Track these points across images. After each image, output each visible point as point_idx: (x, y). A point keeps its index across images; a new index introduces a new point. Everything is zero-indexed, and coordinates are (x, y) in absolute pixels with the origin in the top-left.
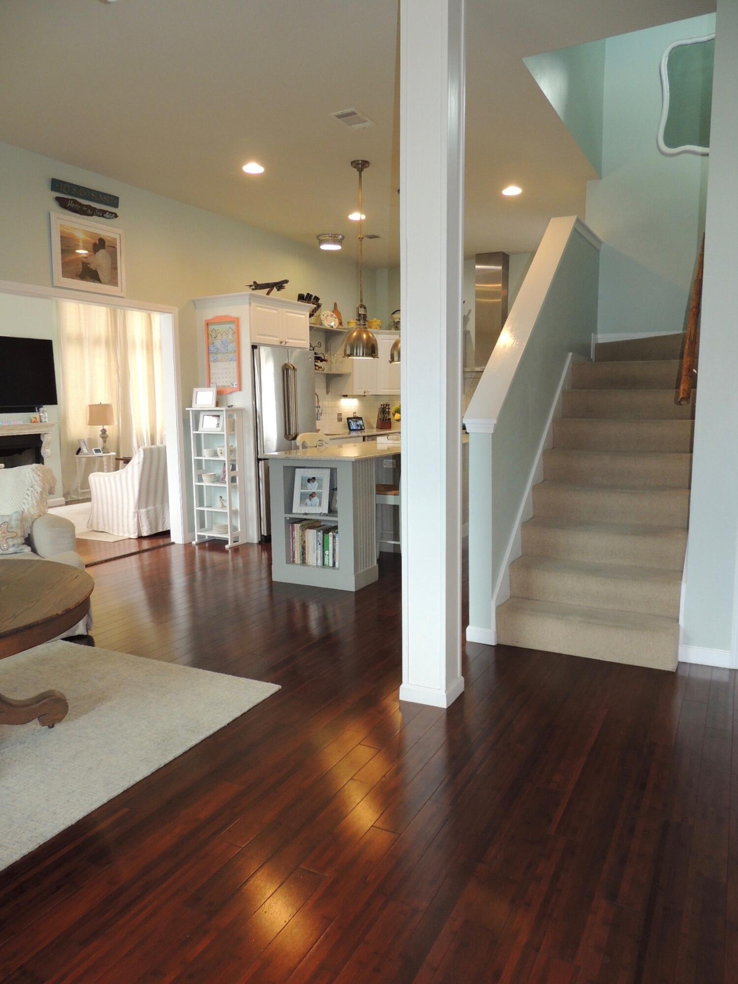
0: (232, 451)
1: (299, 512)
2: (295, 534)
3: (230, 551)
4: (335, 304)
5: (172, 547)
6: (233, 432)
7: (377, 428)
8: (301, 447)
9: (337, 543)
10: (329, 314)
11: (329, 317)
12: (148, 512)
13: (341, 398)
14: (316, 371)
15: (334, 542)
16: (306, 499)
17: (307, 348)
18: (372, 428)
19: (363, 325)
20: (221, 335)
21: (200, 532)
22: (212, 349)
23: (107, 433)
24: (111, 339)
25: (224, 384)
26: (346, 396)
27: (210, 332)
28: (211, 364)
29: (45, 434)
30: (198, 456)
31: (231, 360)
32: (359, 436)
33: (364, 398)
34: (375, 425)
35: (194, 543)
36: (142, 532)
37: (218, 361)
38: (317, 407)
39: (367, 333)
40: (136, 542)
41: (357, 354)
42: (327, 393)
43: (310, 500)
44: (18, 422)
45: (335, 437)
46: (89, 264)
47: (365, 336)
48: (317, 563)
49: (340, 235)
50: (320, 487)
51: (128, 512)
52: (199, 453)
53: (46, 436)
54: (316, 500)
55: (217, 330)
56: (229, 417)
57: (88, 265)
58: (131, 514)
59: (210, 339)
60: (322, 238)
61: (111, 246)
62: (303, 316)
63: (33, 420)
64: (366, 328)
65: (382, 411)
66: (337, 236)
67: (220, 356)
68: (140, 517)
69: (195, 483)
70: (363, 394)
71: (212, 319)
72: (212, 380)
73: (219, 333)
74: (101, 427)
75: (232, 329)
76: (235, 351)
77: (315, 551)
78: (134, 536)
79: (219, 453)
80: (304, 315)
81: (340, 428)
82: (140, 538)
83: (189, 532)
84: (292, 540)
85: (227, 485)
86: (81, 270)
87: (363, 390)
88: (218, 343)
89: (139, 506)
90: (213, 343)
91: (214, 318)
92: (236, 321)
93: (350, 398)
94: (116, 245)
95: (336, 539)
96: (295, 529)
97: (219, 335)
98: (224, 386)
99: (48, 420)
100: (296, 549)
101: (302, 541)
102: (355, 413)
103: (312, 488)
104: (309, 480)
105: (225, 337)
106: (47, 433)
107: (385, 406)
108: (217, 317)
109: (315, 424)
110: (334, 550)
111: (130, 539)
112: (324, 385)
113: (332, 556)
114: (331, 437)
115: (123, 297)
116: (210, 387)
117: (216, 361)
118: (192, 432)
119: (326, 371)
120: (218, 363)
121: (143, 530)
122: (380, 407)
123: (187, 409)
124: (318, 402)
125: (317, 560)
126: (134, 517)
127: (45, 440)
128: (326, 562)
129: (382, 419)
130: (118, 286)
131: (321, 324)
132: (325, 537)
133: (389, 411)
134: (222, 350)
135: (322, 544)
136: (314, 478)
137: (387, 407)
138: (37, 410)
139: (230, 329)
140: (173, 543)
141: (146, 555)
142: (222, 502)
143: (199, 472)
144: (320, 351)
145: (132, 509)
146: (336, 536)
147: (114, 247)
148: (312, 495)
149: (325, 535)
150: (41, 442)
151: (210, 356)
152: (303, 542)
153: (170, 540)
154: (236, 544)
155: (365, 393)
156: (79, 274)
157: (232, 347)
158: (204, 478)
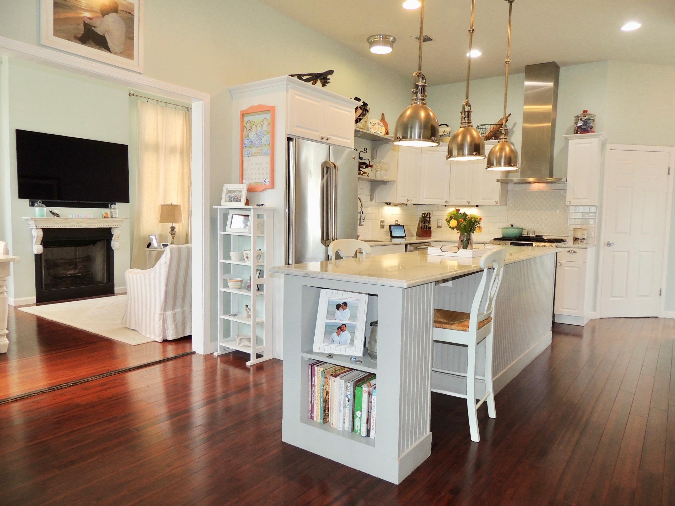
0: (259, 256)
1: (322, 351)
2: (316, 380)
3: (251, 368)
4: (383, 115)
5: (193, 356)
6: (262, 235)
7: (417, 236)
8: (333, 258)
9: (374, 403)
10: (377, 123)
11: (376, 125)
12: (174, 315)
13: (385, 206)
14: (360, 176)
15: (370, 402)
16: (333, 332)
17: (352, 148)
18: (413, 236)
19: (421, 99)
20: (256, 126)
21: (223, 342)
22: (246, 142)
23: (175, 230)
24: (185, 149)
25: (257, 181)
26: (390, 204)
27: (245, 124)
28: (245, 159)
29: (115, 228)
30: (225, 259)
31: (265, 154)
32: (401, 244)
33: (405, 207)
34: (415, 233)
35: (215, 354)
36: (167, 335)
37: (252, 155)
38: (360, 213)
39: (426, 110)
40: (159, 346)
41: (411, 137)
42: (371, 200)
43: (338, 335)
44: (88, 216)
45: (377, 243)
46: (95, 27)
47: (423, 114)
48: (344, 427)
49: (391, 36)
50: (353, 317)
51: (155, 314)
52: (227, 256)
53: (115, 230)
54: (346, 335)
55: (252, 121)
56: (257, 217)
57: (93, 28)
58: (157, 316)
59: (245, 132)
60: (372, 39)
61: (126, 12)
62: (349, 114)
63: (104, 215)
64: (424, 104)
65: (423, 220)
66: (388, 37)
67: (254, 150)
68: (166, 320)
69: (220, 289)
70: (406, 202)
71: (247, 110)
72: (245, 177)
73: (253, 124)
74: (171, 225)
75: (267, 119)
76: (269, 144)
77: (342, 410)
78: (160, 339)
79: (245, 256)
80: (350, 112)
81: (382, 235)
82: (165, 341)
83: (211, 342)
84: (312, 389)
85: (251, 294)
86: (82, 32)
87: (406, 199)
88: (252, 136)
89: (165, 308)
90: (248, 136)
91: (249, 108)
92: (271, 110)
93: (393, 206)
94: (133, 11)
95: (373, 397)
96: (316, 373)
97: (254, 126)
98: (257, 183)
99: (118, 216)
100: (316, 399)
101: (323, 393)
102: (397, 221)
103: (342, 317)
104: (338, 307)
105: (259, 128)
106: (117, 228)
107: (426, 215)
108: (252, 107)
109: (356, 230)
110: (369, 412)
111: (155, 341)
112: (367, 192)
113: (365, 422)
114: (373, 243)
115: (140, 73)
116: (242, 184)
117: (250, 155)
118: (220, 233)
119: (371, 177)
120: (251, 158)
121: (168, 334)
122: (421, 216)
123: (214, 207)
124: (361, 207)
125: (344, 423)
126: (160, 320)
127: (114, 232)
128: (357, 428)
129: (423, 228)
130: (133, 60)
131: (368, 130)
132: (356, 391)
133: (429, 220)
134: (256, 143)
135: (351, 401)
136: (345, 304)
137: (428, 216)
138: (110, 207)
139: (265, 120)
140: (194, 353)
141: (170, 363)
142: (248, 311)
143: (226, 276)
144: (366, 157)
145: (158, 311)
146: (373, 394)
147: (130, 13)
148: (341, 328)
149: (357, 388)
150: (112, 235)
151: (244, 150)
152: (325, 393)
153: (191, 348)
154: (260, 360)
155: (408, 201)
156: (80, 36)
157: (266, 139)
158: (230, 284)
